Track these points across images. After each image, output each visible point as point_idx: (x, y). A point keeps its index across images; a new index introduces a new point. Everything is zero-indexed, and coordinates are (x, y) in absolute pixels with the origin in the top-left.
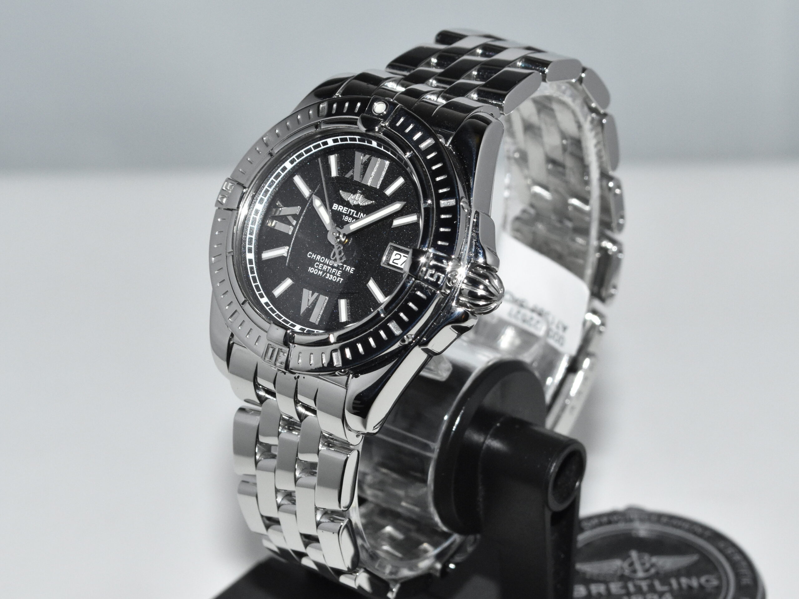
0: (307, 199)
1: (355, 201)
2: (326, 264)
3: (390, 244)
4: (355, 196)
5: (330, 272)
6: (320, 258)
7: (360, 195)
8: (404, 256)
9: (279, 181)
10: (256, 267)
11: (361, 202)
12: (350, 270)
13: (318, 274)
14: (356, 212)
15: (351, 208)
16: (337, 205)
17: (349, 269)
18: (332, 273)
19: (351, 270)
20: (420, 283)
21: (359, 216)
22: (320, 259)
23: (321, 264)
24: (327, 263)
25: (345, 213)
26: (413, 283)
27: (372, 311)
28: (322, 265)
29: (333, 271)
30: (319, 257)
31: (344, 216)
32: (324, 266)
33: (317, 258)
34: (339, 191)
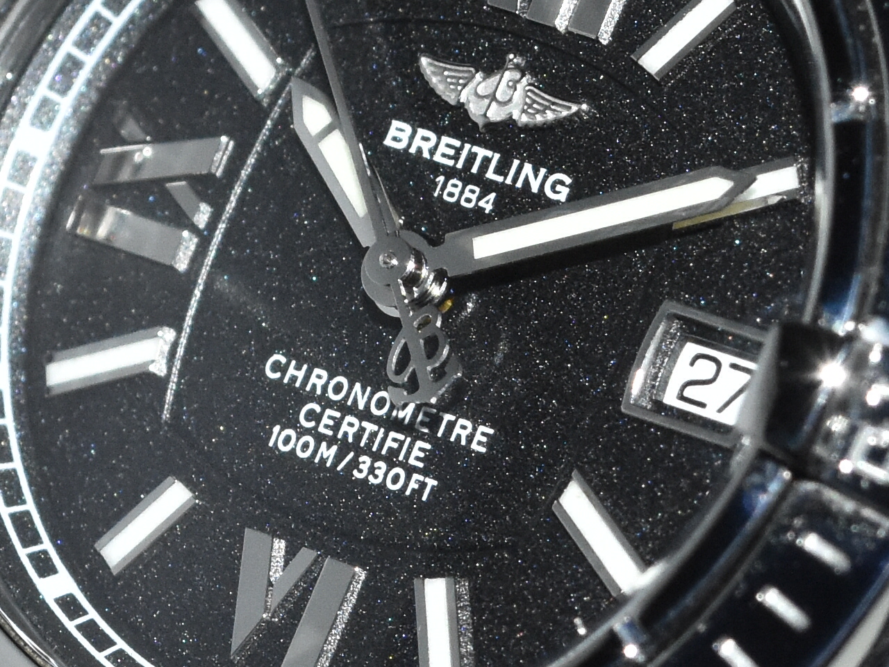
0: (265, 102)
1: (494, 104)
2: (352, 410)
3: (669, 307)
4: (494, 80)
5: (374, 449)
6: (327, 383)
7: (517, 75)
8: (734, 366)
9: (132, 20)
10: (17, 430)
11: (524, 111)
12: (470, 438)
13: (317, 460)
14: (497, 156)
15: (474, 142)
16: (408, 128)
17: (464, 434)
18: (384, 452)
19: (478, 437)
20: (817, 492)
21: (515, 180)
22: (325, 388)
23: (329, 412)
24: (361, 406)
25: (444, 166)
26: (782, 496)
27: (582, 631)
28: (338, 415)
29: (389, 443)
30: (319, 377)
31: (441, 179)
32: (342, 418)
33: (313, 379)
34: (417, 60)
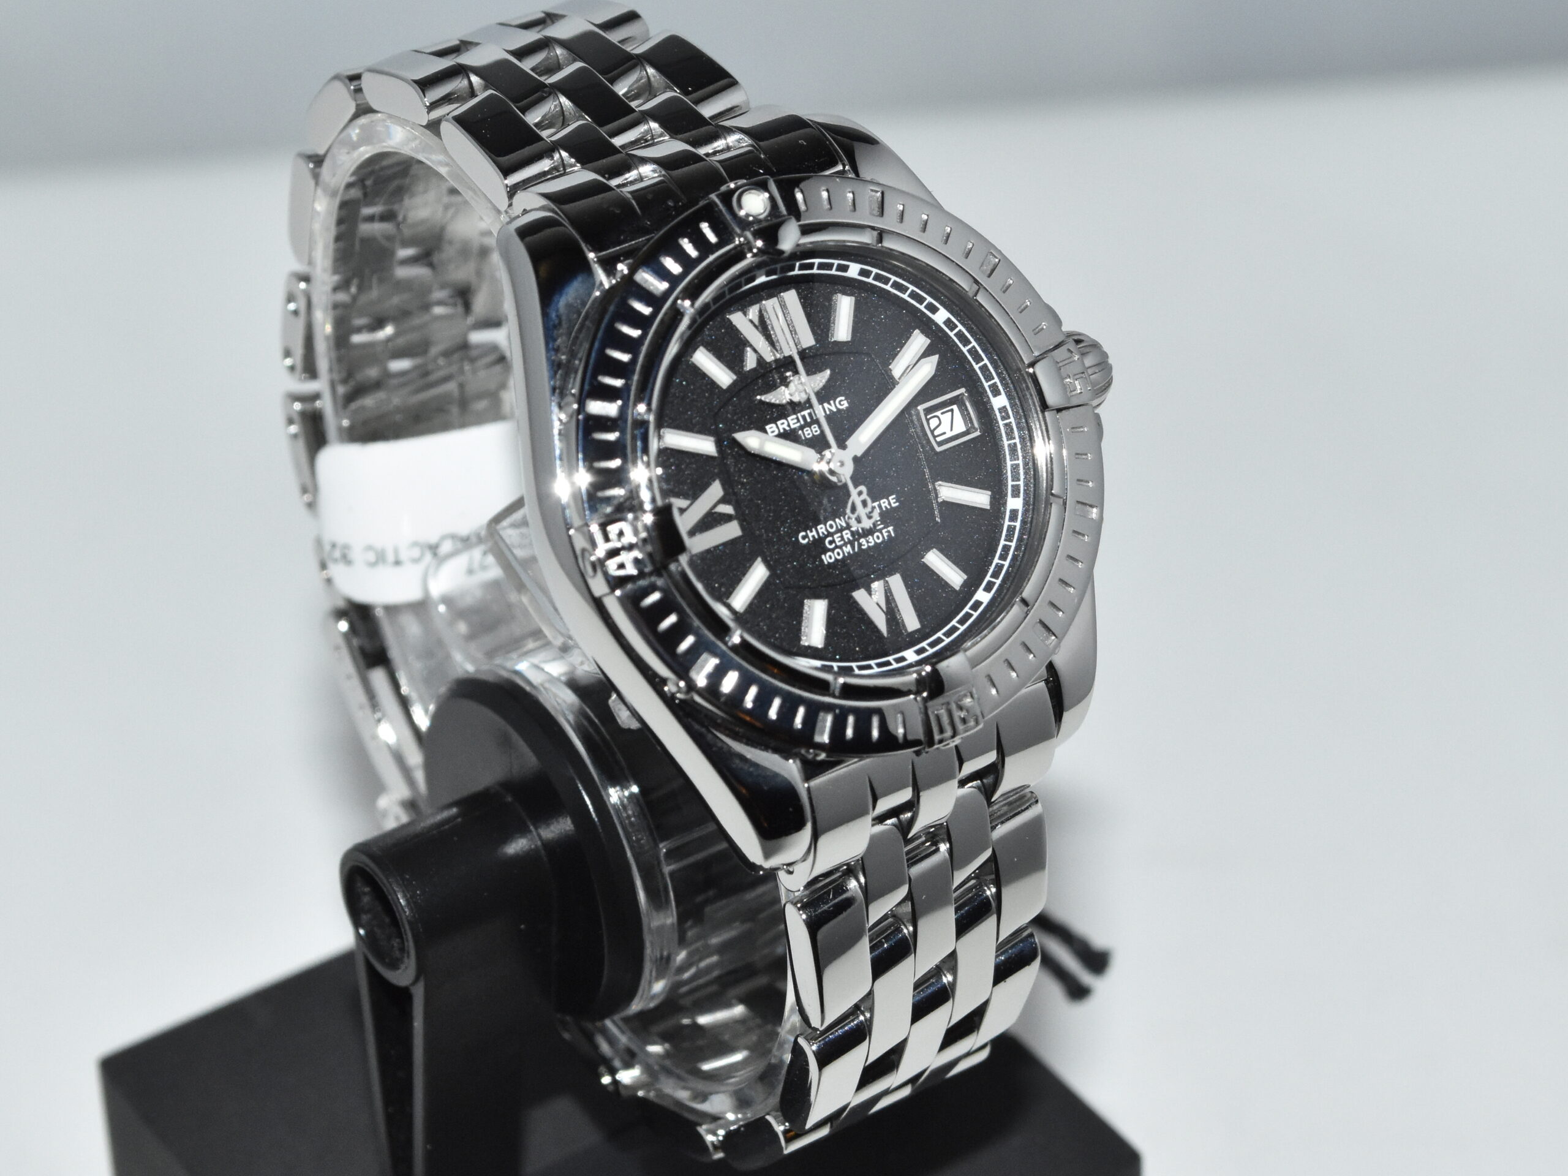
0: (721, 454)
2: (842, 529)
4: (790, 385)
5: (862, 534)
7: (796, 378)
12: (890, 504)
13: (846, 555)
14: (812, 409)
15: (800, 411)
16: (773, 425)
17: (886, 504)
18: (866, 533)
19: (892, 502)
22: (827, 530)
23: (836, 536)
24: (844, 525)
25: (797, 427)
28: (839, 534)
30: (821, 528)
31: (800, 432)
32: (842, 534)
33: (820, 531)
34: (757, 399)
